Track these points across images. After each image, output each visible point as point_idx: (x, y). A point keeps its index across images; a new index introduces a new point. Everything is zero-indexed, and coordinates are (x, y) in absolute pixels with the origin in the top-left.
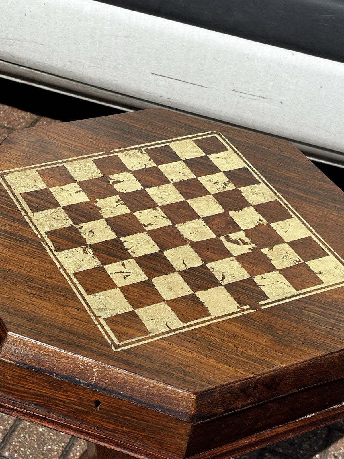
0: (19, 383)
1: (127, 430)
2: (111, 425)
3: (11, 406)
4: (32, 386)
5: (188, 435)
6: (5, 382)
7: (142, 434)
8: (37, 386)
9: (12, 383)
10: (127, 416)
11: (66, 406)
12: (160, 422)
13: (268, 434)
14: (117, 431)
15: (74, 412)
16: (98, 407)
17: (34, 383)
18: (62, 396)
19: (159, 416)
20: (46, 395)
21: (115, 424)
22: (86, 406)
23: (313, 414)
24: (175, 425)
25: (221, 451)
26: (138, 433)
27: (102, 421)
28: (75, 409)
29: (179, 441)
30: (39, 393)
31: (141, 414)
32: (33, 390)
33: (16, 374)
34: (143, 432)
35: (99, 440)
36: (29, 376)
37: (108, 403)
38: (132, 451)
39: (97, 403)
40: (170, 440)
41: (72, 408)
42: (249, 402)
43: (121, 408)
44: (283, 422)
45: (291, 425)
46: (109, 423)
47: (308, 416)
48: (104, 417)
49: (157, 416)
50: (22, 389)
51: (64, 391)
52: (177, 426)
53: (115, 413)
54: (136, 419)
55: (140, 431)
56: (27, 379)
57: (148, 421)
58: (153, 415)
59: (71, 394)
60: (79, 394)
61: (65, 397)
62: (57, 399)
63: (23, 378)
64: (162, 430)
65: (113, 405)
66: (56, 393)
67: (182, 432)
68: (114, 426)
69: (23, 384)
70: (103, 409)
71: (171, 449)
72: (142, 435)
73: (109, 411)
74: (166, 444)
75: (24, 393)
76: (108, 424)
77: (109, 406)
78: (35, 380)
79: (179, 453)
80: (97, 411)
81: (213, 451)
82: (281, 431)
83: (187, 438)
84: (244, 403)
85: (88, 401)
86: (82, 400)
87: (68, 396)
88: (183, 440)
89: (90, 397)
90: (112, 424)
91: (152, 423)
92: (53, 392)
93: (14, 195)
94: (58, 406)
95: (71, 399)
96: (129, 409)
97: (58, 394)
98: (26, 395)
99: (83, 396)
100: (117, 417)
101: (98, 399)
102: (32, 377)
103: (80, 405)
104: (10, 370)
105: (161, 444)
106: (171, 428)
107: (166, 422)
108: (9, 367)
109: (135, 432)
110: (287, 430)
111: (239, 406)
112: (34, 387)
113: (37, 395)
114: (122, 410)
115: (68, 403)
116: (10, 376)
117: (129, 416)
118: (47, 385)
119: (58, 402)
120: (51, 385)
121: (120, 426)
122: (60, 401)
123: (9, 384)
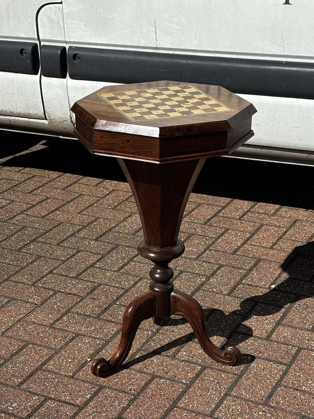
1: (139, 150)
2: (134, 150)
5: (159, 145)
7: (145, 150)
8: (107, 139)
9: (99, 140)
11: (118, 146)
12: (149, 142)
14: (136, 152)
15: (121, 148)
18: (116, 141)
19: (148, 139)
20: (111, 142)
21: (135, 149)
22: (124, 143)
24: (154, 142)
27: (130, 149)
28: (121, 146)
29: (156, 150)
30: (109, 142)
31: (142, 141)
32: (107, 141)
33: (100, 136)
36: (105, 135)
37: (131, 139)
39: (128, 141)
40: (154, 150)
42: (180, 133)
43: (136, 140)
46: (133, 149)
48: (131, 147)
50: (103, 142)
51: (117, 138)
53: (134, 143)
54: (141, 144)
56: (104, 137)
57: (145, 144)
58: (146, 139)
59: (119, 139)
60: (122, 139)
64: (150, 146)
65: (133, 139)
67: (157, 144)
69: (103, 140)
70: (130, 143)
71: (154, 154)
73: (132, 143)
77: (132, 141)
78: (107, 137)
79: (157, 156)
80: (129, 145)
83: (158, 147)
84: (179, 134)
85: (125, 140)
86: (123, 141)
88: (157, 148)
89: (125, 138)
91: (147, 144)
92: (113, 141)
93: (103, 98)
94: (115, 147)
95: (119, 142)
96: (139, 140)
98: (104, 145)
100: (135, 145)
101: (128, 138)
103: (122, 144)
105: (151, 153)
106: (153, 144)
107: (151, 141)
108: (98, 133)
109: (142, 150)
111: (177, 134)
113: (108, 144)
115: (118, 144)
116: (98, 138)
117: (139, 143)
119: (115, 145)
120: (112, 137)
121: (136, 149)
122: (116, 144)
123: (98, 141)
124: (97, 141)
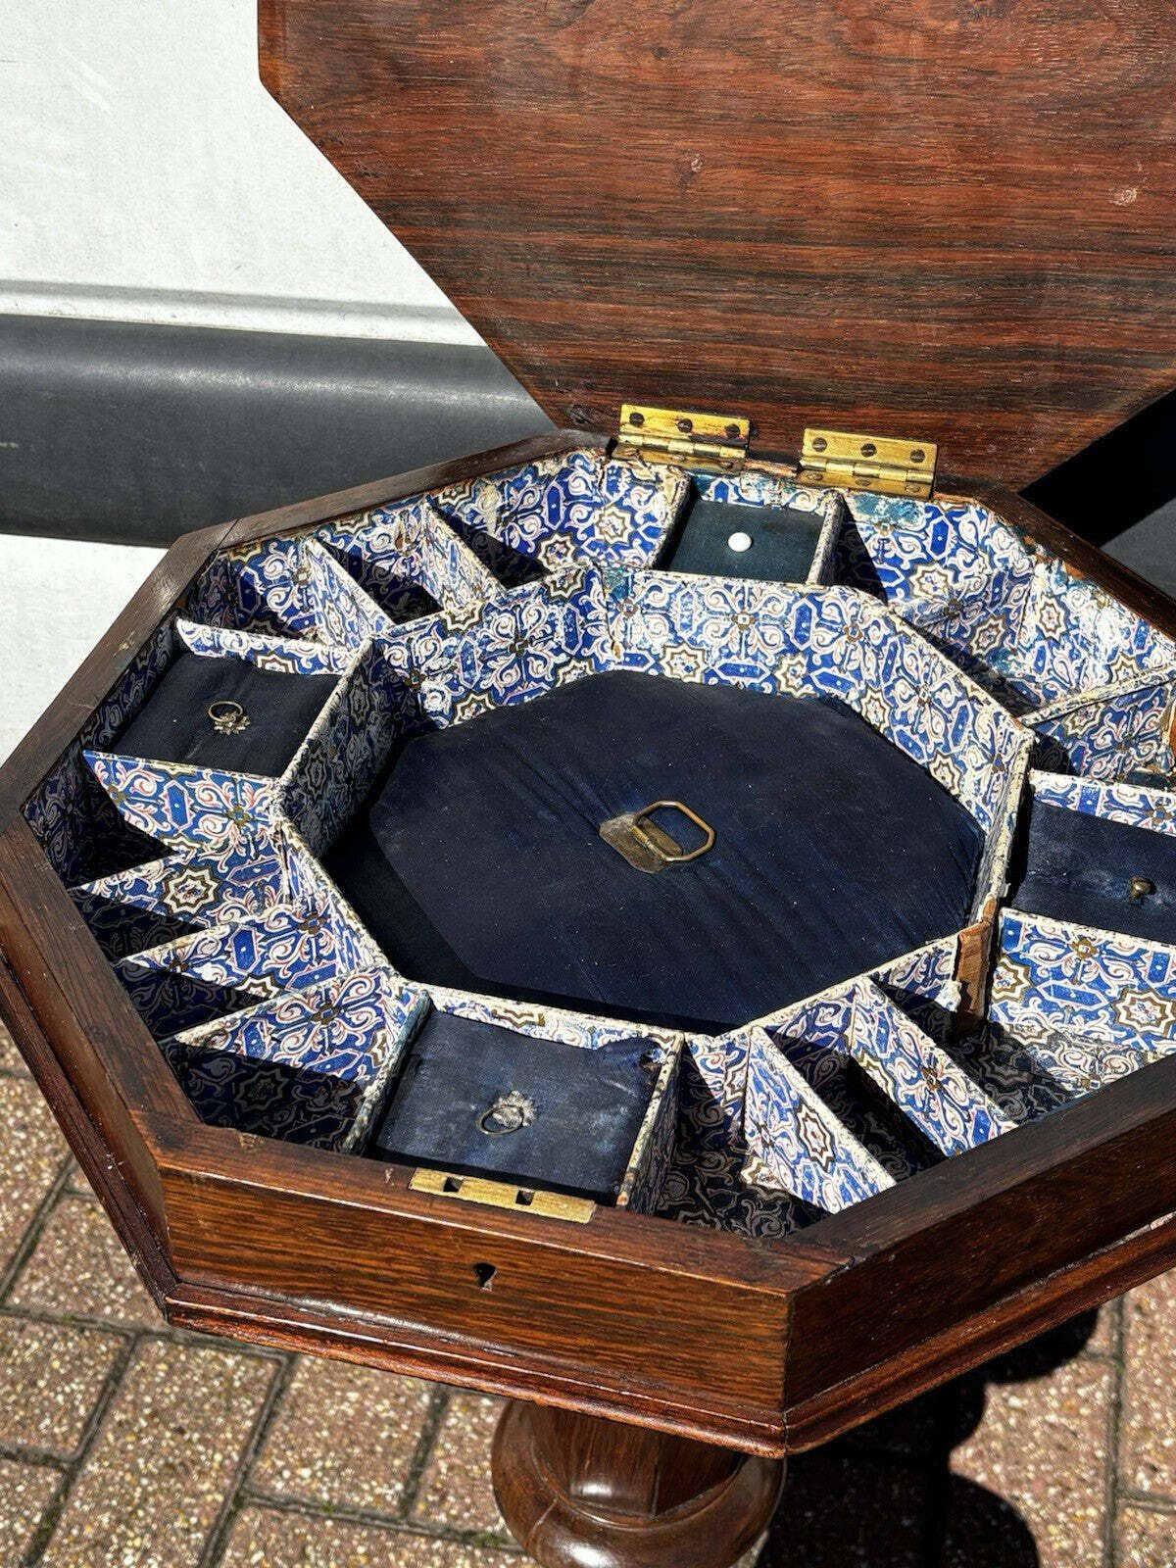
0: (238, 1238)
1: (589, 1342)
2: (538, 1334)
3: (228, 1311)
4: (277, 1242)
5: (784, 1339)
6: (197, 1241)
7: (640, 1350)
8: (292, 1241)
9: (216, 1238)
10: (582, 1300)
11: (391, 1291)
12: (688, 1307)
13: (1036, 1299)
14: (560, 1348)
15: (418, 1306)
16: (489, 1283)
17: (283, 1231)
18: (374, 1263)
19: (682, 1290)
20: (328, 1264)
21: (550, 1331)
22: (450, 1284)
23: (1170, 1216)
24: (735, 1312)
25: (896, 1371)
26: (624, 1348)
27: (509, 1323)
28: (419, 1297)
29: (756, 1360)
30: (303, 1261)
31: (622, 1291)
32: (284, 1253)
33: (223, 1210)
34: (638, 1345)
35: (509, 1385)
36: (263, 1212)
37: (515, 1266)
38: (614, 1404)
39: (485, 1271)
40: (729, 1360)
41: (411, 1295)
43: (559, 1277)
44: (1080, 1253)
45: (1104, 1259)
46: (532, 1327)
47: (1154, 1225)
48: (511, 1312)
49: (674, 1290)
50: (249, 1253)
51: (376, 1246)
52: (742, 1313)
53: (544, 1294)
54: (613, 1306)
55: (629, 1344)
56: (258, 1223)
57: (651, 1310)
58: (661, 1287)
59: (398, 1252)
60: (422, 1251)
61: (383, 1264)
62: (357, 1274)
63: (245, 1221)
64: (700, 1331)
65: (533, 1271)
66: (354, 1256)
67: (761, 1329)
68: (546, 1336)
69: (251, 1240)
70: (504, 1287)
71: (735, 1386)
72: (638, 1355)
73: (524, 1291)
74: (717, 1372)
75: (259, 1265)
76: (529, 1332)
77: (524, 1276)
78: (283, 1223)
79: (763, 1396)
80: (486, 1294)
81: (867, 1374)
82: (1078, 1283)
83: (781, 1347)
85: (457, 1267)
86: (437, 1265)
87: (389, 1260)
88: (768, 1354)
89: (462, 1256)
90: (541, 1329)
91: (664, 1313)
92: (346, 1255)
94: (368, 1294)
95: (402, 1267)
96: (584, 1280)
97: (359, 1256)
98: (263, 1271)
99: (436, 1255)
100: (550, 1306)
101: (482, 1257)
102: (271, 1214)
103: (434, 1282)
104: (203, 1200)
105: (700, 1374)
106: (725, 1323)
107: (708, 1304)
108: (196, 1193)
109: (614, 1346)
110: (1094, 1276)
112: (285, 1245)
113: (300, 1268)
114: (563, 1284)
115: (395, 1282)
116: (205, 1220)
117: (589, 1301)
118: (320, 1233)
119: (365, 1282)
120: (335, 1234)
121: (564, 1333)
122: (375, 1278)
123: (208, 1243)
124: (192, 1239)
